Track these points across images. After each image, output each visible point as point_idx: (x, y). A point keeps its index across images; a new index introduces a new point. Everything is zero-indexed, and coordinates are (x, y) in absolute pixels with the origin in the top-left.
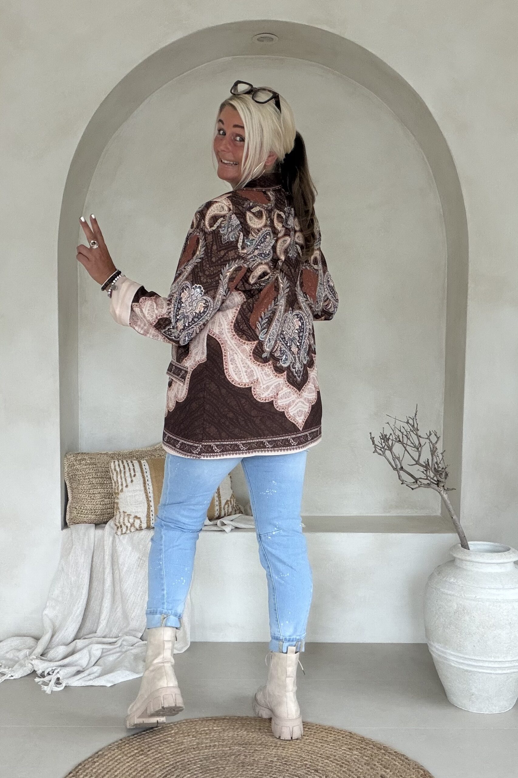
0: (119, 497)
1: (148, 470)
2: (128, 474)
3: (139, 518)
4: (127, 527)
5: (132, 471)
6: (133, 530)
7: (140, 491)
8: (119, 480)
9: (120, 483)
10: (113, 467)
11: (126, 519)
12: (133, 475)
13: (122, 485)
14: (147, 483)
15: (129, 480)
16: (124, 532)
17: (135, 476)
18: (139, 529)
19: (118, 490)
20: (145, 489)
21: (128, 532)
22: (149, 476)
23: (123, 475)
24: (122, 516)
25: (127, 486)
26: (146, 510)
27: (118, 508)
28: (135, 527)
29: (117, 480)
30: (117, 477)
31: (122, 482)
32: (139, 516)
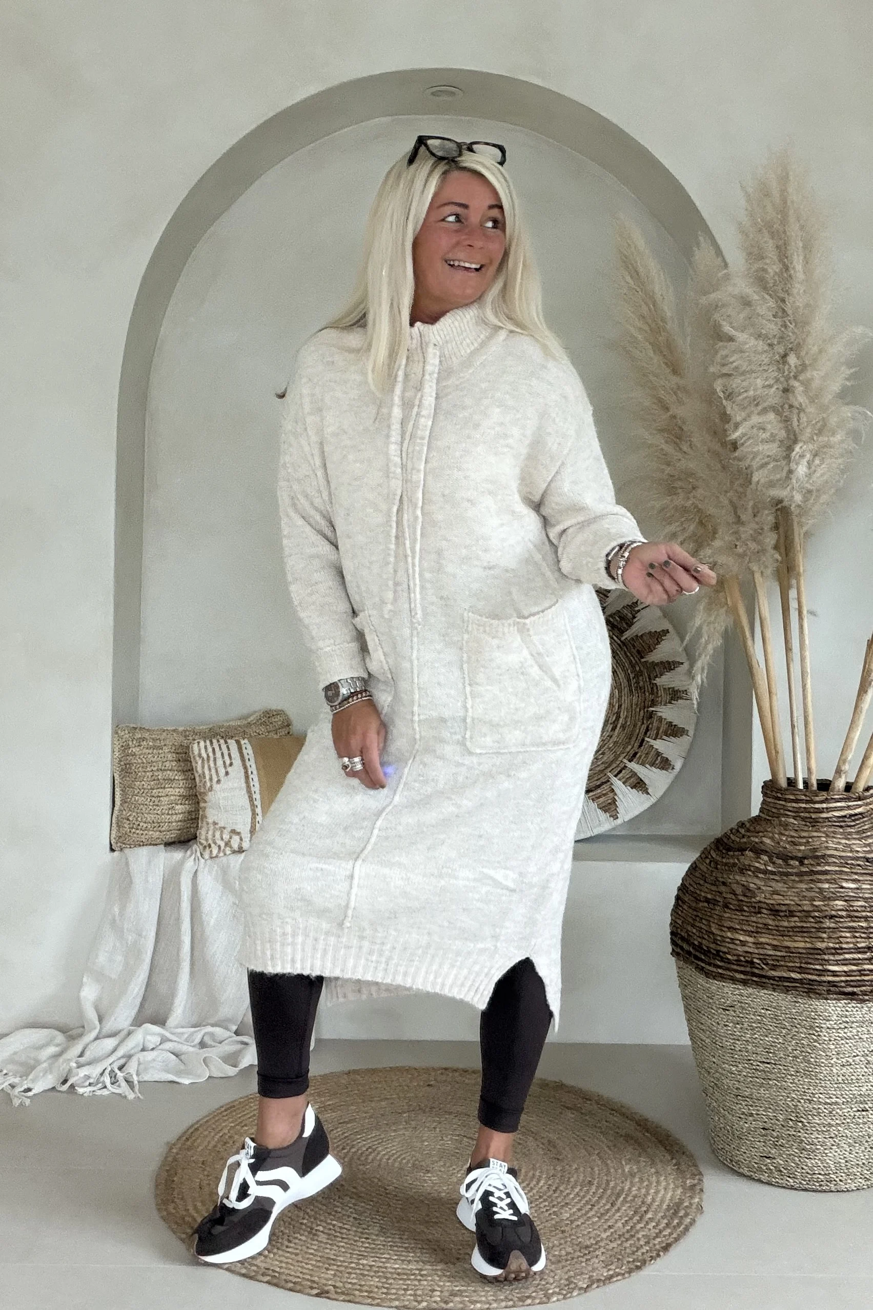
0: (206, 798)
1: (252, 756)
2: (220, 762)
3: (239, 834)
4: (219, 847)
5: (227, 757)
6: (228, 852)
7: (241, 789)
8: (207, 772)
9: (208, 777)
10: (196, 752)
11: (218, 834)
12: (228, 762)
13: (211, 779)
14: (251, 776)
15: (222, 771)
16: (214, 855)
17: (231, 764)
18: (237, 849)
19: (205, 787)
20: (248, 787)
21: (221, 854)
22: (254, 766)
23: (212, 765)
24: (212, 827)
25: (219, 781)
26: (250, 820)
27: (206, 817)
28: (231, 847)
29: (204, 773)
30: (203, 767)
31: (211, 775)
32: (238, 831)
